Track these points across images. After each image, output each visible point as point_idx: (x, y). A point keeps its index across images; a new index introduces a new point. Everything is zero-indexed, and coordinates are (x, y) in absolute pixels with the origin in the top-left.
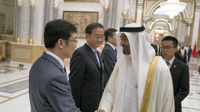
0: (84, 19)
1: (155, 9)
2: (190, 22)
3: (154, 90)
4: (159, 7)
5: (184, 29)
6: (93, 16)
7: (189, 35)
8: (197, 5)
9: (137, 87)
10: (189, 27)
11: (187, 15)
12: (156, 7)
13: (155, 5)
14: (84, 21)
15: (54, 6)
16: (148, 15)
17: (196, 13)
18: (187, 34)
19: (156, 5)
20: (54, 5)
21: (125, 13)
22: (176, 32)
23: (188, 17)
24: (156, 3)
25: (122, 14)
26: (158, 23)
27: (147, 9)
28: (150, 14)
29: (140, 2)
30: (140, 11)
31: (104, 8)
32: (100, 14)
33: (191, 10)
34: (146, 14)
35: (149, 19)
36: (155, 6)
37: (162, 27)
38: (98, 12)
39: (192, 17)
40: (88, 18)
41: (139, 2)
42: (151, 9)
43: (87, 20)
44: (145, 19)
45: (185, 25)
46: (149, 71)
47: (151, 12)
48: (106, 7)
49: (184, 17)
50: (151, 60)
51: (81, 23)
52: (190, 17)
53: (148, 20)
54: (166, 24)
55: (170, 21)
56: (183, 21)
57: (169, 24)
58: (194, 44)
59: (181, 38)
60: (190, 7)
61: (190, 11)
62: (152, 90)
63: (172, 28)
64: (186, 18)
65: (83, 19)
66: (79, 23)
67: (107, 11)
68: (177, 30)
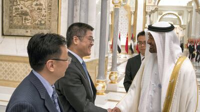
0: (37, 5)
3: (176, 91)
9: (160, 86)
14: (36, 7)
16: (152, 4)
28: (155, 3)
34: (149, 3)
35: (153, 9)
40: (42, 2)
44: (148, 10)
46: (173, 71)
50: (176, 60)
51: (31, 11)
53: (153, 12)
54: (176, 17)
55: (181, 13)
57: (180, 17)
59: (195, 34)
62: (175, 91)
63: (184, 22)
66: (28, 11)
68: (190, 24)
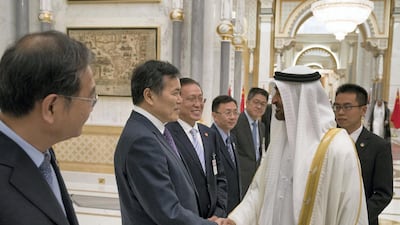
0: (123, 48)
1: (299, 20)
2: (382, 47)
4: (311, 14)
5: (368, 64)
6: (145, 38)
7: (381, 77)
8: (397, 5)
10: (381, 59)
11: (376, 31)
12: (303, 16)
13: (299, 10)
14: (122, 53)
15: (39, 14)
16: (286, 35)
17: (396, 25)
18: (377, 74)
19: (303, 11)
20: (40, 12)
21: (225, 27)
22: (351, 73)
23: (377, 35)
24: (303, 6)
25: (218, 30)
26: (309, 53)
27: (283, 22)
28: (290, 33)
29: (266, 5)
30: (266, 28)
31: (172, 18)
32: (162, 33)
33: (384, 19)
34: (280, 32)
35: (288, 44)
36: (300, 14)
37: (319, 62)
38: (156, 29)
39: (387, 35)
40: (131, 45)
41: (263, 6)
42: (291, 22)
43: (129, 48)
44: (279, 46)
45: (370, 54)
47: (291, 29)
48: (176, 14)
49: (369, 36)
51: (114, 58)
52: (381, 36)
53: (286, 48)
54: (326, 55)
55: (336, 46)
56: (367, 46)
57: (335, 55)
58: (395, 97)
60: (382, 12)
61: (381, 21)
63: (342, 64)
64: (373, 38)
65: (120, 46)
66: (109, 57)
67: (178, 25)
68: (352, 67)
